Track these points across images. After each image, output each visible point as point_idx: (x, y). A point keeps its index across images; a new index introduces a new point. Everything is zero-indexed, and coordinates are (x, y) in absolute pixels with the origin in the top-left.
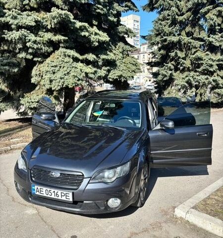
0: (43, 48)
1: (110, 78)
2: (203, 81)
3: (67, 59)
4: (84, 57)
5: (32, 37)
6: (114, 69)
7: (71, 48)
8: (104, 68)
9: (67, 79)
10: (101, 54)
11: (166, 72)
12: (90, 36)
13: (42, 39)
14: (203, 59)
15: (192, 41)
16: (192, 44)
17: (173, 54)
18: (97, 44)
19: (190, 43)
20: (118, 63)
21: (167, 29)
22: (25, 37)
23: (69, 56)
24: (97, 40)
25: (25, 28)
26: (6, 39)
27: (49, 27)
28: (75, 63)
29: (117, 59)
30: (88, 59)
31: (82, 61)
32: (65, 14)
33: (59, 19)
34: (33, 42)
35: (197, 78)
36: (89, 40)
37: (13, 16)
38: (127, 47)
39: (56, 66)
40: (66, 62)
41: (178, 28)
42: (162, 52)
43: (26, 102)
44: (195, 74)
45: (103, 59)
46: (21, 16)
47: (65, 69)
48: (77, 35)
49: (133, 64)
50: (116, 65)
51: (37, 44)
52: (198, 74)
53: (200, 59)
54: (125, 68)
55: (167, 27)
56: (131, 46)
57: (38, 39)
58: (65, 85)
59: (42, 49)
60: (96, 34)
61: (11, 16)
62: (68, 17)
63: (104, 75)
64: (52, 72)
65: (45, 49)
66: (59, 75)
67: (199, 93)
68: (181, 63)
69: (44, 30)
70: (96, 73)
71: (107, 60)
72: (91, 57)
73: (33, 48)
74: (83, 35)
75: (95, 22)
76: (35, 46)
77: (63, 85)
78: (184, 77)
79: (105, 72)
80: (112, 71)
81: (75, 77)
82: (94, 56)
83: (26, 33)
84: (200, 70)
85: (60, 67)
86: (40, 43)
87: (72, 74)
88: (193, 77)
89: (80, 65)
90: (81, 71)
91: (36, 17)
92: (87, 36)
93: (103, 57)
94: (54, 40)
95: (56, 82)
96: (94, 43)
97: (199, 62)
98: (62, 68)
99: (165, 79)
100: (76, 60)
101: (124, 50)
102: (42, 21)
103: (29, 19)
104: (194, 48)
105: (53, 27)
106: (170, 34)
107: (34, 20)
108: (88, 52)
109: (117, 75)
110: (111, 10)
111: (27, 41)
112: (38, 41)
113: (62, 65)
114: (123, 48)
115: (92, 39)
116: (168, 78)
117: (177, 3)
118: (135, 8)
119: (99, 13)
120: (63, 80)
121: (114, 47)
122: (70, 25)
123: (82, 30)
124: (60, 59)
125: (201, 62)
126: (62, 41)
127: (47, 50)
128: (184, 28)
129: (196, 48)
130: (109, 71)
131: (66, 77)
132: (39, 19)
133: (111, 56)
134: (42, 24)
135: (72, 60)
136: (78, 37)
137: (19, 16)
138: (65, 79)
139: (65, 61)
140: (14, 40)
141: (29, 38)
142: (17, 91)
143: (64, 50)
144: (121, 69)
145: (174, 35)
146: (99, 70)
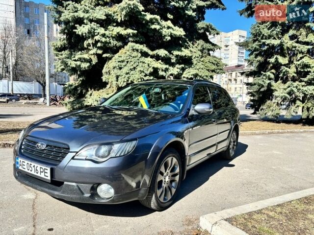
0: (112, 41)
1: (184, 77)
2: (311, 92)
3: (135, 54)
4: (155, 52)
5: (102, 31)
6: (189, 67)
7: (141, 43)
8: (177, 66)
9: (132, 74)
10: (174, 50)
11: (263, 81)
12: (162, 29)
13: (111, 32)
14: (311, 66)
15: (297, 45)
16: (297, 48)
17: (272, 60)
18: (169, 38)
19: (295, 47)
20: (194, 61)
21: (266, 32)
22: (95, 30)
23: (137, 50)
24: (169, 34)
25: (95, 21)
26: (77, 33)
27: (119, 21)
28: (143, 58)
29: (194, 57)
30: (158, 55)
31: (152, 57)
32: (134, 4)
33: (127, 9)
34: (102, 35)
35: (302, 88)
36: (161, 34)
37: (85, 9)
38: (208, 46)
39: (123, 61)
40: (133, 57)
41: (279, 30)
42: (259, 58)
43: (94, 101)
44: (300, 84)
45: (177, 56)
46: (94, 11)
47: (132, 63)
48: (148, 29)
49: (214, 64)
50: (192, 64)
51: (106, 38)
52: (303, 83)
53: (306, 66)
54: (202, 67)
55: (266, 30)
56: (213, 45)
57: (107, 33)
58: (130, 80)
59: (110, 43)
60: (169, 28)
61: (83, 9)
62: (137, 8)
63: (176, 73)
64: (118, 68)
65: (114, 43)
66: (125, 70)
67: (306, 107)
68: (284, 71)
69: (115, 24)
70: (168, 71)
71: (181, 57)
72: (162, 52)
73: (102, 42)
74: (153, 28)
75: (170, 16)
76: (103, 40)
77: (128, 81)
78: (285, 87)
79: (179, 70)
80: (187, 70)
81: (141, 72)
82: (166, 52)
83: (95, 27)
84: (305, 79)
85: (127, 62)
86: (109, 38)
87: (139, 69)
88: (297, 87)
89: (148, 60)
90: (149, 66)
91: (106, 10)
92: (157, 29)
93: (176, 53)
94: (123, 34)
95: (121, 79)
96: (166, 38)
97: (306, 70)
98: (129, 63)
99: (262, 90)
100: (145, 54)
101: (203, 49)
102: (113, 15)
103: (100, 13)
104: (300, 53)
105: (123, 20)
106: (270, 37)
107: (104, 14)
108: (159, 48)
109: (191, 73)
110: (190, 5)
111: (96, 34)
112: (107, 35)
113: (129, 60)
114: (202, 46)
115: (164, 33)
116: (265, 88)
117: (277, 3)
118: (222, 6)
119: (174, 5)
120: (128, 75)
121: (191, 45)
122: (139, 17)
123: (153, 23)
124: (128, 53)
125: (309, 69)
126: (131, 35)
127: (116, 45)
128: (287, 31)
129: (303, 53)
130: (183, 69)
131: (132, 72)
132: (110, 13)
133: (185, 52)
134: (113, 18)
135: (140, 55)
136: (149, 31)
137: (91, 11)
138: (130, 74)
139: (133, 55)
140: (84, 35)
141: (97, 31)
142: (89, 89)
143: (133, 44)
144: (198, 68)
145: (274, 38)
146: (171, 68)
